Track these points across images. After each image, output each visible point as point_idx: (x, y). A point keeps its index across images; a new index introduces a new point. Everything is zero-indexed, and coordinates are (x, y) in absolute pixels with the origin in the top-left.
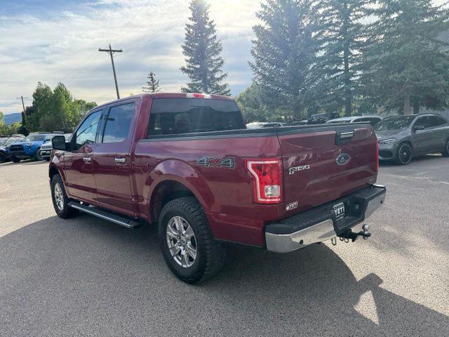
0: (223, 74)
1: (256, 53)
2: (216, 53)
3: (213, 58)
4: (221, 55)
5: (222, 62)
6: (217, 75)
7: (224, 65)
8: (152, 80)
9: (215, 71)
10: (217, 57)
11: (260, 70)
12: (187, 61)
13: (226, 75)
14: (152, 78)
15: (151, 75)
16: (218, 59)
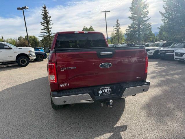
0: (148, 18)
1: (166, 7)
2: (146, 9)
3: (144, 11)
4: (148, 9)
5: (148, 13)
6: (145, 19)
7: (148, 14)
8: (117, 23)
9: (144, 17)
10: (146, 10)
11: (166, 15)
12: (132, 13)
13: (150, 19)
14: (118, 22)
15: (117, 21)
16: (146, 12)
